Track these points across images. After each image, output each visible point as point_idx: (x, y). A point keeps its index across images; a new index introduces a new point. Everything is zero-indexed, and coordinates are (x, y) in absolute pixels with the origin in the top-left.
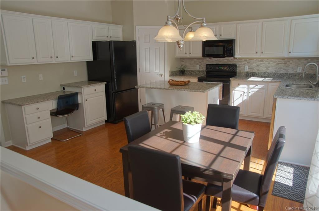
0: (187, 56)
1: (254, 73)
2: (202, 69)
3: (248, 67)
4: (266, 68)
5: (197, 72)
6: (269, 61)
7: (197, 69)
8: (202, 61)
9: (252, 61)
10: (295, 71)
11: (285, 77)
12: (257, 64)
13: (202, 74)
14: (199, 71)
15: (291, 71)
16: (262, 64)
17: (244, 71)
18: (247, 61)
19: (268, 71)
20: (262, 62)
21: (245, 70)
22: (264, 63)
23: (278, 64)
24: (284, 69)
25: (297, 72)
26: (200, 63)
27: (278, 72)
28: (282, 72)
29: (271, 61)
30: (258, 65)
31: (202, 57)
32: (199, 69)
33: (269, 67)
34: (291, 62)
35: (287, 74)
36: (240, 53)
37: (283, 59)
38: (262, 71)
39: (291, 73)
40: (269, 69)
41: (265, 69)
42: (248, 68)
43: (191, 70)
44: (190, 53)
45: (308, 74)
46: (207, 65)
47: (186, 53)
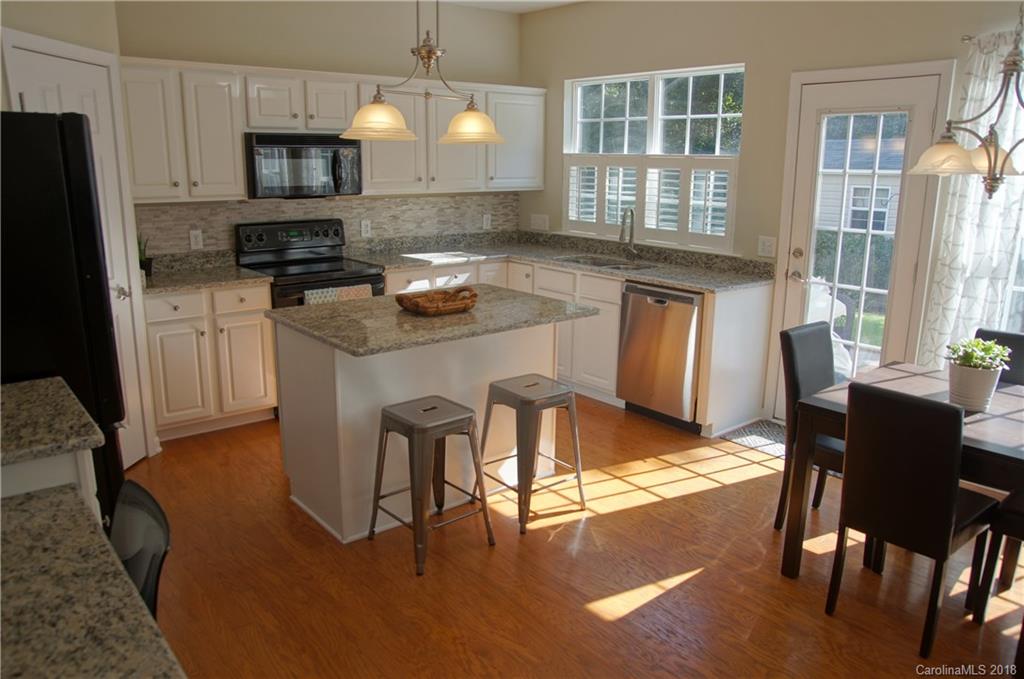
0: (178, 197)
1: (390, 240)
2: (216, 244)
3: (369, 225)
4: (415, 225)
5: (195, 261)
6: (422, 201)
7: (194, 247)
8: (211, 214)
9: (378, 204)
10: (478, 225)
11: (462, 245)
12: (392, 213)
13: (217, 264)
14: (206, 255)
15: (471, 229)
16: (404, 212)
17: (359, 238)
18: (367, 205)
19: (422, 233)
20: (404, 207)
21: (363, 235)
22: (410, 210)
23: (442, 210)
24: (456, 223)
25: (481, 228)
26: (203, 223)
27: (446, 233)
28: (452, 232)
29: (427, 203)
30: (395, 217)
31: (246, 199)
32: (200, 246)
33: (423, 221)
34: (469, 202)
35: (464, 235)
36: (374, 180)
37: (453, 196)
38: (407, 235)
39: (473, 232)
40: (423, 224)
41: (411, 226)
42: (372, 228)
43: (165, 252)
44: (195, 184)
45: (504, 232)
46: (238, 227)
47: (176, 185)
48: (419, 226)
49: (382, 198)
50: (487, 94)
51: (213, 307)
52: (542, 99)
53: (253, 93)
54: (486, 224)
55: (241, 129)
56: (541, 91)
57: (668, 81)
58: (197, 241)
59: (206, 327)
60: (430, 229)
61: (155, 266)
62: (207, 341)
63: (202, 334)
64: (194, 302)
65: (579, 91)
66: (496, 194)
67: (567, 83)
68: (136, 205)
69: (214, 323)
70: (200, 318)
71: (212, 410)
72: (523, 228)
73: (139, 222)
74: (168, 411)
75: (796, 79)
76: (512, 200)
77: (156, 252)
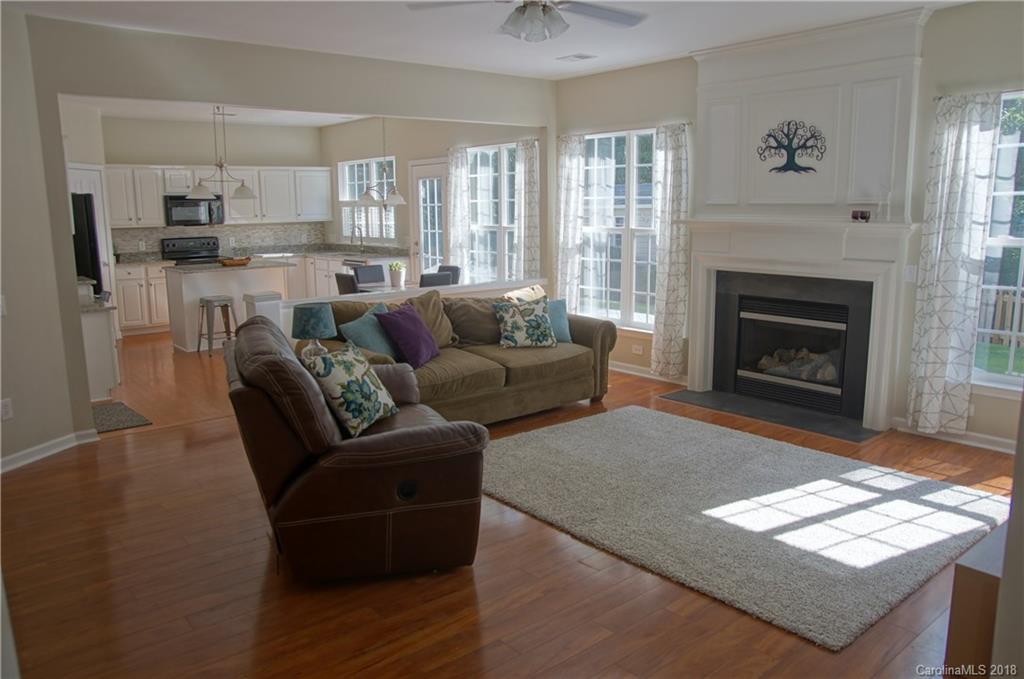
1: (246, 248)
2: (152, 248)
3: (234, 240)
5: (140, 255)
6: (264, 227)
7: (141, 250)
8: (149, 234)
9: (235, 229)
10: (298, 241)
12: (246, 233)
13: (153, 258)
14: (146, 253)
15: (294, 242)
16: (253, 233)
18: (232, 230)
20: (253, 231)
21: (230, 245)
22: (257, 232)
23: (276, 232)
24: (285, 239)
25: (301, 242)
26: (145, 237)
27: (279, 244)
28: (283, 244)
29: (267, 228)
30: (248, 236)
31: (166, 226)
32: (144, 249)
33: (265, 238)
34: (292, 228)
36: (232, 216)
38: (256, 245)
39: (296, 244)
40: (265, 240)
42: (235, 242)
43: (126, 251)
44: (140, 219)
45: (315, 244)
46: (163, 241)
47: (131, 219)
48: (263, 241)
49: (241, 225)
50: (295, 172)
51: (147, 275)
52: (329, 173)
53: (167, 176)
54: (304, 240)
55: (162, 194)
56: (328, 168)
57: (378, 163)
58: (142, 246)
59: (143, 283)
60: (269, 242)
61: (121, 258)
62: (144, 289)
63: (142, 286)
64: (138, 271)
65: (347, 169)
66: (309, 224)
67: (340, 164)
68: (113, 229)
69: (147, 281)
70: (140, 279)
71: (146, 322)
72: (327, 242)
73: (113, 237)
74: (126, 320)
75: (411, 163)
76: (321, 227)
77: (122, 252)
